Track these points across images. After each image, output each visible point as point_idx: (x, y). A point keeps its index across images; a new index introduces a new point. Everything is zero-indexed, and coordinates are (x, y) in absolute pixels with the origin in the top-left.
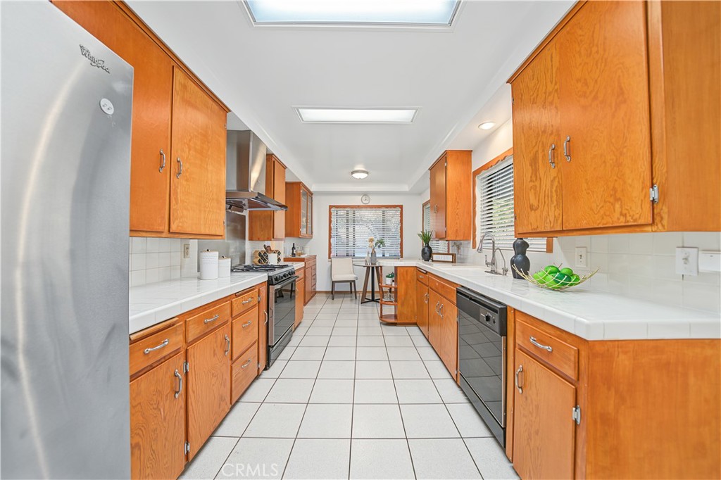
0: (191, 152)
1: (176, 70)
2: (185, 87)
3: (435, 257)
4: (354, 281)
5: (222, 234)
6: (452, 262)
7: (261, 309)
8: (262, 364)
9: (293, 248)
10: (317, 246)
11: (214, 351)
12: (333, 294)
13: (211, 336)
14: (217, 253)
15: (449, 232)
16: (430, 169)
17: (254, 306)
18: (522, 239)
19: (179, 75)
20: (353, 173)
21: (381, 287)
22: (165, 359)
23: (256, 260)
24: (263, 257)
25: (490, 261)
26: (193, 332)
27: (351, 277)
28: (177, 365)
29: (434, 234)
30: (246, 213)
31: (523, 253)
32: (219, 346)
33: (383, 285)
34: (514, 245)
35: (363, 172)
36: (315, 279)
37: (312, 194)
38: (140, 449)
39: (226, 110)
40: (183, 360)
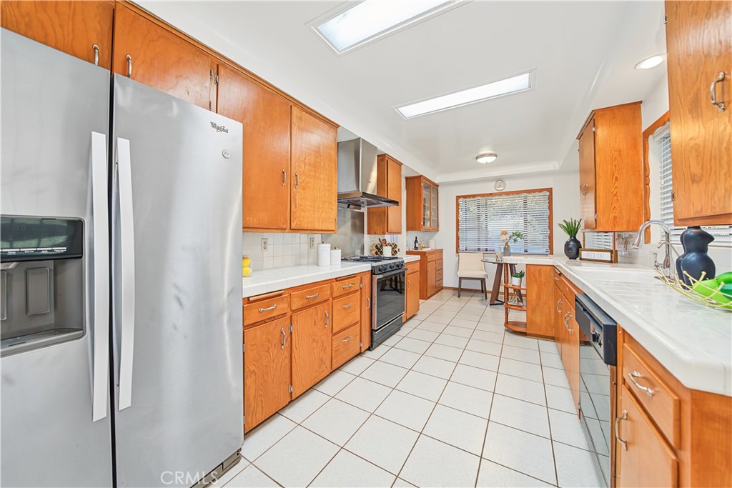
0: (306, 167)
1: (293, 108)
2: (300, 118)
3: (584, 254)
4: (484, 279)
5: (334, 229)
6: (611, 262)
7: (363, 295)
8: (366, 344)
9: (416, 241)
10: (443, 240)
11: (315, 322)
12: (460, 291)
13: (312, 310)
14: (329, 245)
15: (602, 220)
16: (579, 138)
17: (357, 291)
18: (698, 227)
19: (296, 111)
20: (477, 158)
21: (507, 289)
22: (274, 318)
23: (374, 252)
24: (379, 249)
25: (661, 260)
26: (296, 304)
27: (481, 274)
28: (282, 325)
29: (582, 224)
30: (364, 210)
31: (702, 250)
32: (319, 319)
33: (510, 285)
34: (682, 236)
35: (490, 155)
36: (441, 274)
37: (438, 186)
38: (255, 374)
39: (336, 126)
40: (289, 322)
